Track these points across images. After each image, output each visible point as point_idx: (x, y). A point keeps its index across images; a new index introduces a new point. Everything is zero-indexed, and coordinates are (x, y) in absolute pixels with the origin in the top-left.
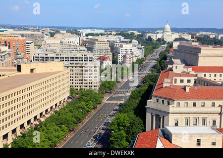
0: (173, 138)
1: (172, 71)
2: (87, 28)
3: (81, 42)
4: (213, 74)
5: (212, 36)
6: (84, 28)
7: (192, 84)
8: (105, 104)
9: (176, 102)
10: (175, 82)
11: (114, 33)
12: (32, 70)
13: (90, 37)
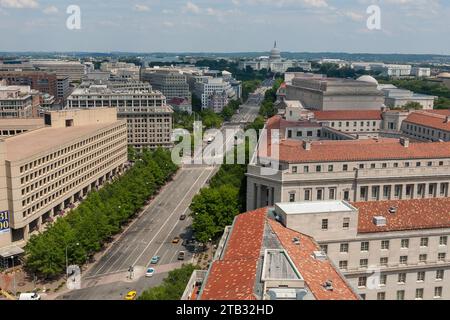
0: (288, 219)
1: (285, 118)
3: (143, 76)
4: (344, 122)
5: (343, 65)
7: (314, 137)
9: (291, 166)
10: (290, 135)
11: (194, 60)
12: (68, 123)
13: (156, 68)
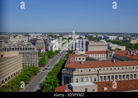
0: (73, 89)
1: (75, 54)
2: (33, 33)
3: (29, 40)
4: (95, 55)
5: (95, 36)
6: (31, 33)
7: (85, 60)
8: (42, 72)
9: (76, 70)
10: (77, 60)
11: (47, 35)
12: (2, 56)
